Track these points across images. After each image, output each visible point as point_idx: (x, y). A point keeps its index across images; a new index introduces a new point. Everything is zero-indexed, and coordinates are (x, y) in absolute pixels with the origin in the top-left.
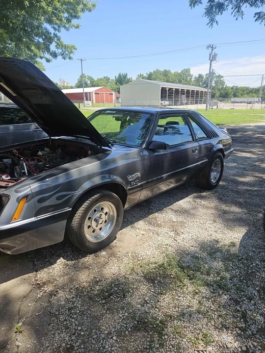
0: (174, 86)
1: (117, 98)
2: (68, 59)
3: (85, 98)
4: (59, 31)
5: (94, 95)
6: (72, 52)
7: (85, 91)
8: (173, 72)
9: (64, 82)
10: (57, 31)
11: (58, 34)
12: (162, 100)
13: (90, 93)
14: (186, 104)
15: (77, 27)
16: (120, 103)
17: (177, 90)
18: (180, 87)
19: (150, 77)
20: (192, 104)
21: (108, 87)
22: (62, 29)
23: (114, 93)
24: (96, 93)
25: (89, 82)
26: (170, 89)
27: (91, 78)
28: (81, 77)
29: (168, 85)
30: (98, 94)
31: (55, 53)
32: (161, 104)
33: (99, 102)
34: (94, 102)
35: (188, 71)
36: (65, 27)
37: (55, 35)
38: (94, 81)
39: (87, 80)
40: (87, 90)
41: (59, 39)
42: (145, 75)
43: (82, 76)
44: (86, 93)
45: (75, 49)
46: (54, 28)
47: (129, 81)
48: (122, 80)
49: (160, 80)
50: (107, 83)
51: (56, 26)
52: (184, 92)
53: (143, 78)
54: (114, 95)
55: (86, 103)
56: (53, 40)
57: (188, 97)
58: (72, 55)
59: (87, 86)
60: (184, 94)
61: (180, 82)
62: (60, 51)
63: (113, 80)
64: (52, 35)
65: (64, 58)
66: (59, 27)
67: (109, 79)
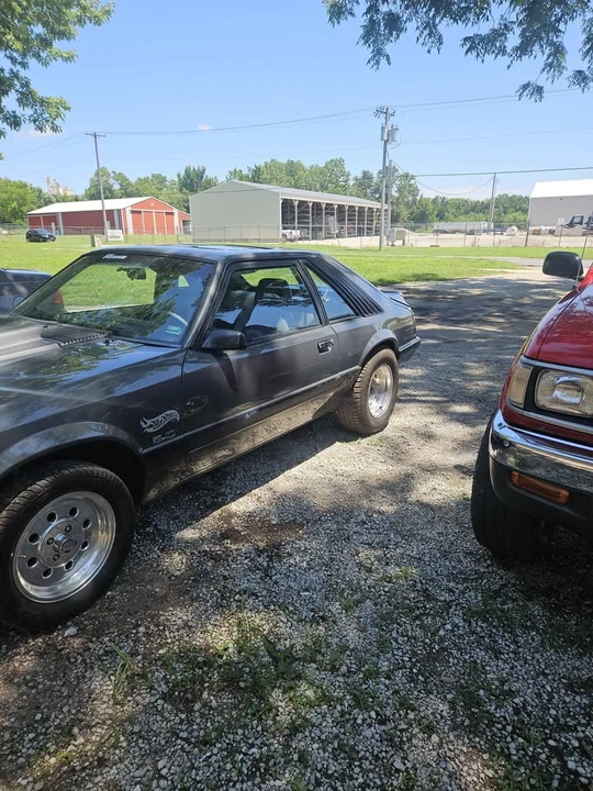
0: (311, 197)
1: (185, 223)
2: (49, 131)
3: (107, 224)
4: (24, 65)
5: (129, 217)
6: (58, 115)
7: (107, 208)
8: (307, 165)
9: (58, 186)
10: (19, 67)
11: (23, 73)
12: (285, 228)
13: (119, 211)
14: (339, 236)
15: (69, 59)
16: (190, 233)
17: (317, 206)
18: (324, 198)
19: (257, 175)
20: (350, 235)
21: (161, 197)
22: (32, 61)
23: (176, 211)
24: (133, 212)
25: (116, 187)
26: (302, 203)
27: (120, 177)
28: (97, 174)
29: (297, 195)
30: (140, 212)
31: (15, 117)
32: (284, 235)
33: (141, 233)
34: (131, 231)
35: (338, 163)
36: (37, 56)
37: (15, 75)
38: (129, 184)
39: (111, 181)
40: (111, 204)
41: (26, 85)
42: (245, 172)
43: (101, 172)
44: (110, 213)
45: (66, 108)
46: (13, 60)
47: (210, 184)
48: (193, 182)
49: (280, 182)
50: (161, 189)
51: (15, 54)
52: (333, 209)
53: (241, 179)
54: (176, 217)
55: (109, 234)
56: (11, 86)
57: (341, 220)
58: (58, 122)
59: (111, 195)
60: (332, 214)
61: (324, 188)
62: (29, 112)
63: (173, 183)
64: (7, 75)
65: (41, 129)
66: (24, 55)
67: (164, 179)
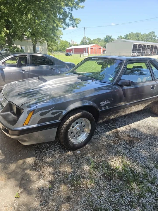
0: (143, 43)
1: (104, 51)
2: (75, 27)
3: (84, 51)
4: (72, 10)
5: (90, 49)
6: (78, 23)
7: (85, 47)
8: (142, 34)
9: (74, 42)
10: (70, 11)
11: (71, 12)
12: (133, 52)
13: (88, 48)
14: (150, 55)
15: (82, 8)
16: (105, 54)
17: (144, 46)
18: (146, 43)
19: (126, 37)
20: (154, 55)
21: (99, 44)
22: (74, 9)
23: (102, 48)
24: (91, 48)
25: (88, 42)
26: (139, 45)
27: (89, 39)
28: (83, 38)
29: (138, 43)
30: (93, 48)
31: (68, 24)
32: (133, 55)
33: (92, 54)
34: (90, 53)
35: (153, 33)
36: (75, 8)
37: (69, 13)
38: (91, 41)
39: (87, 40)
40: (86, 46)
41: (71, 15)
42: (123, 36)
43: (84, 38)
44: (85, 48)
45: (80, 21)
46: (69, 9)
47: (113, 40)
48: (108, 40)
49: (133, 39)
50: (99, 42)
51: (70, 8)
52: (149, 47)
53: (122, 38)
54: (102, 49)
55: (84, 54)
56: (68, 16)
57: (152, 50)
58: (78, 25)
59: (86, 44)
60: (149, 48)
61: (147, 40)
62: (71, 22)
63: (102, 40)
64: (68, 13)
65: (73, 27)
66: (72, 8)
67: (100, 39)
